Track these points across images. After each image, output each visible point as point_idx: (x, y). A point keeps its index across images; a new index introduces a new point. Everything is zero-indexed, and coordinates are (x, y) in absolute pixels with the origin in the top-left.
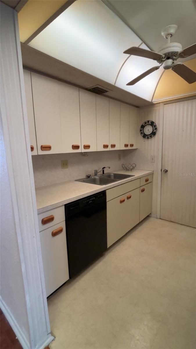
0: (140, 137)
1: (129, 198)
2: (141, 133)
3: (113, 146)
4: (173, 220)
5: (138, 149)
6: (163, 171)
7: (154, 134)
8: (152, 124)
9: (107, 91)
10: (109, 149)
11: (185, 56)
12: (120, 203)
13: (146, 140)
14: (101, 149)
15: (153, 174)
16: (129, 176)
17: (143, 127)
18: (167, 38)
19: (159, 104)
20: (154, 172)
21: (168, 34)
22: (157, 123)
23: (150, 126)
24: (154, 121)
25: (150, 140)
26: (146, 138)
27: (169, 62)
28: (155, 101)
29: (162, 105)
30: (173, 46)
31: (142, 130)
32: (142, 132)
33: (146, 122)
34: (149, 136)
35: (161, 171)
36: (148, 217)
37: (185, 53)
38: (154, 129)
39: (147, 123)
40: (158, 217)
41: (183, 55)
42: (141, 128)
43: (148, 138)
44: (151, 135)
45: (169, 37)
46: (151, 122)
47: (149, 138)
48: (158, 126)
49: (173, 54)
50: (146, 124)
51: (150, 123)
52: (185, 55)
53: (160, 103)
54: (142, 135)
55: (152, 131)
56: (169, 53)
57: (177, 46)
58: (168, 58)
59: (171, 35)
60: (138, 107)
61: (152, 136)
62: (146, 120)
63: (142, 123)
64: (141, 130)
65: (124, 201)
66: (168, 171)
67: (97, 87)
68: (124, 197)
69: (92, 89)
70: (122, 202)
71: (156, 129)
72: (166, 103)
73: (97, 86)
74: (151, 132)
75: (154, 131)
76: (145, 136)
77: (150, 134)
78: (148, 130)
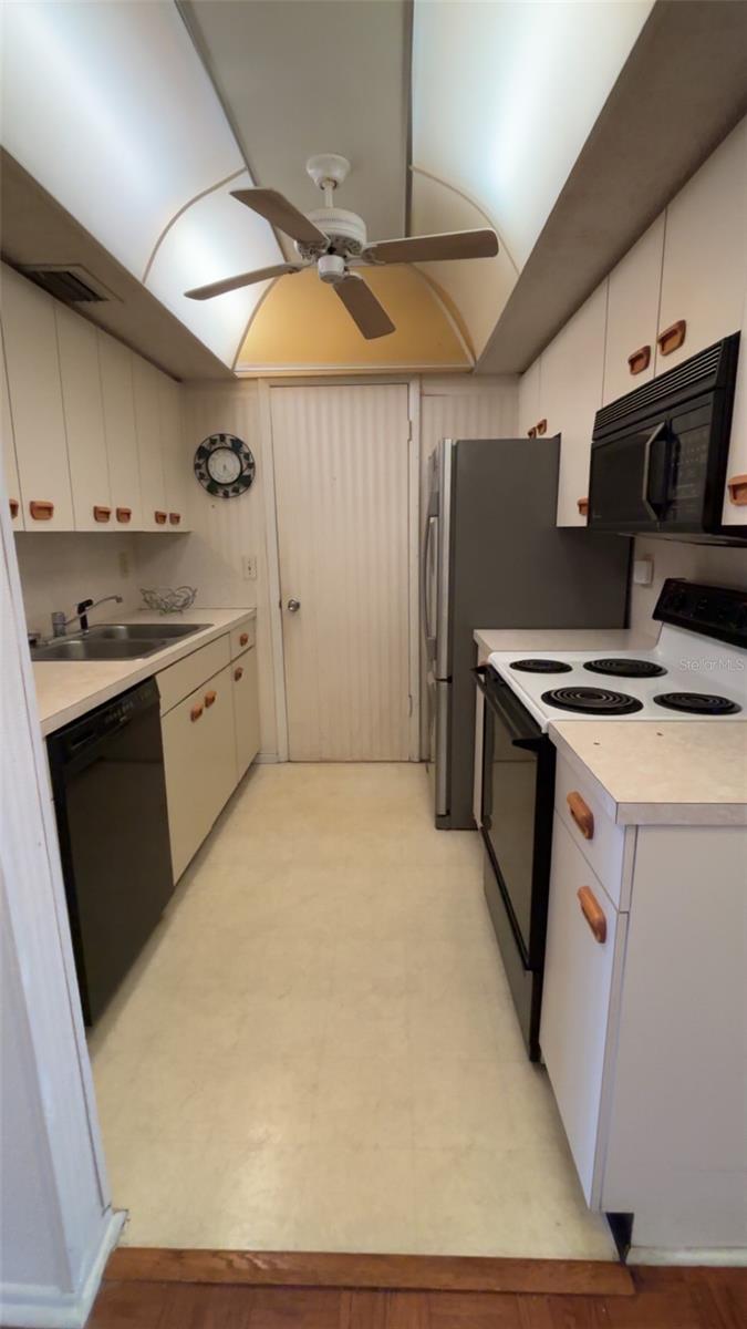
0: (199, 491)
1: (209, 701)
2: (201, 477)
3: (124, 515)
4: (326, 756)
5: (192, 534)
6: (285, 605)
7: (244, 481)
8: (237, 446)
9: (100, 299)
10: (113, 525)
11: (377, 261)
12: (190, 722)
13: (219, 502)
14: (89, 525)
15: (254, 618)
16: (194, 629)
17: (204, 454)
18: (323, 188)
19: (253, 383)
20: (259, 612)
21: (329, 179)
22: (251, 445)
23: (228, 453)
24: (241, 439)
25: (232, 503)
26: (221, 494)
27: (335, 264)
28: (242, 370)
29: (263, 386)
30: (348, 222)
31: (204, 466)
32: (203, 471)
33: (216, 440)
34: (230, 489)
35: (278, 605)
36: (254, 765)
37: (381, 255)
38: (245, 466)
39: (218, 442)
40: (283, 757)
41: (372, 255)
42: (199, 458)
43: (226, 495)
44: (236, 485)
45: (329, 188)
46: (232, 440)
47: (231, 494)
48: (256, 457)
49: (347, 244)
50: (217, 446)
51: (229, 444)
52: (377, 258)
53: (256, 379)
54: (206, 484)
55: (238, 471)
56: (338, 238)
57: (355, 225)
58: (331, 251)
59: (336, 185)
60: (178, 379)
61: (241, 491)
62: (214, 432)
63: (201, 439)
64: (197, 467)
65: (201, 712)
66: (302, 606)
67: (68, 273)
68: (197, 701)
69: (46, 273)
70: (196, 715)
71: (251, 466)
72: (279, 382)
73: (71, 270)
74: (235, 478)
75: (246, 473)
76: (213, 487)
77: (234, 482)
78: (225, 467)
